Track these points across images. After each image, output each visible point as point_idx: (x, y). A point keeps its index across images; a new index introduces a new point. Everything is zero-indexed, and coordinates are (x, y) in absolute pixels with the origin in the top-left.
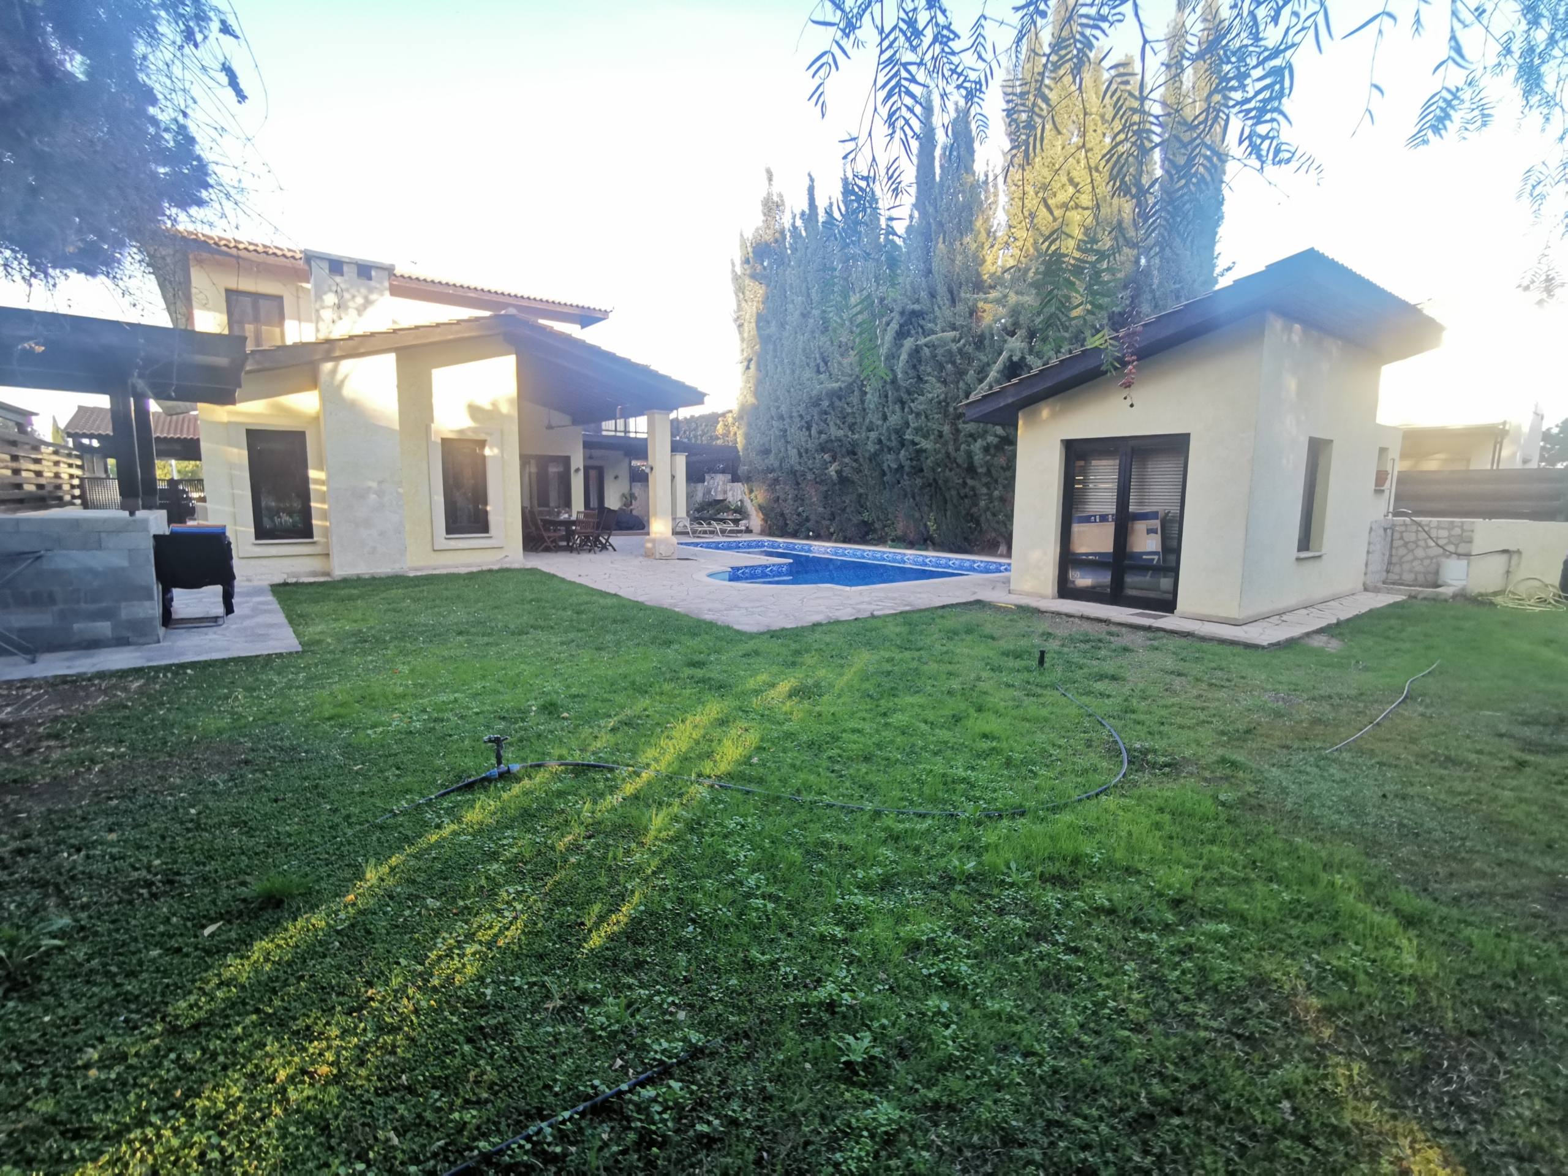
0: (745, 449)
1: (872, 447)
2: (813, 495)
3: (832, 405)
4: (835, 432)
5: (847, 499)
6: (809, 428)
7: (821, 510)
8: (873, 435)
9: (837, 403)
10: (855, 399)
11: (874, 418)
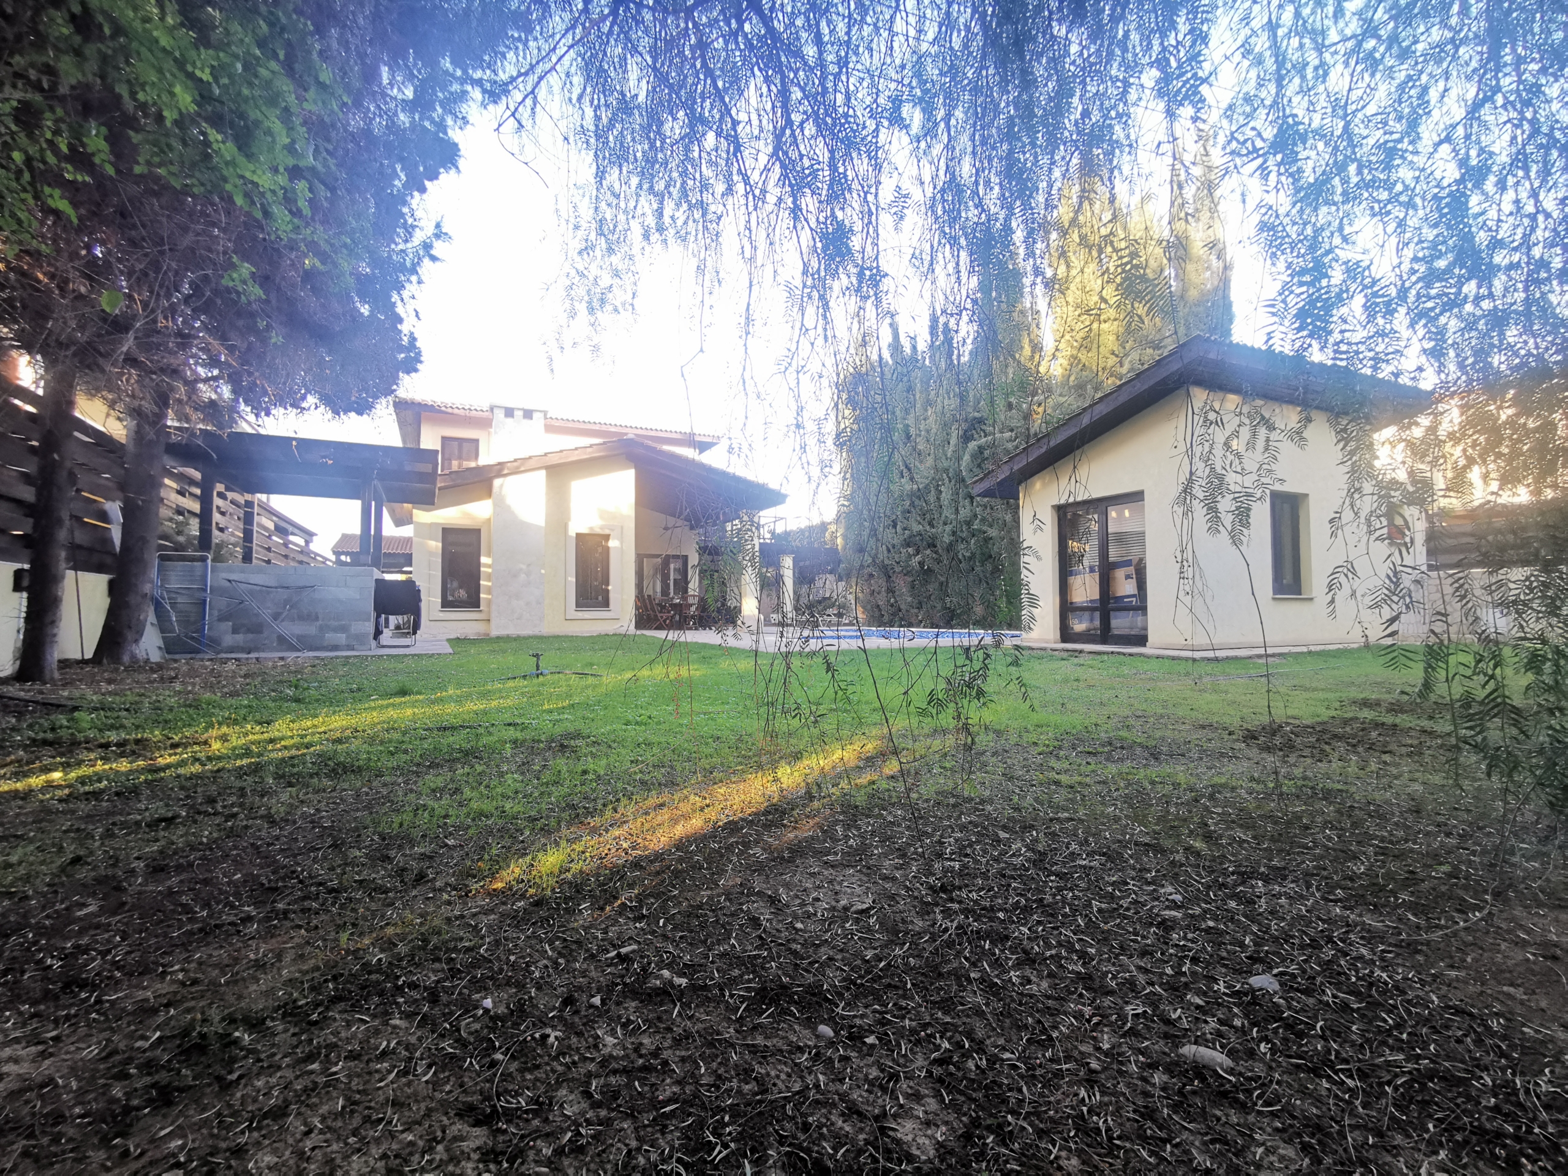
0: (844, 548)
1: (947, 539)
2: (902, 585)
3: (912, 504)
4: (917, 528)
5: (931, 587)
6: (895, 526)
7: (910, 599)
8: (948, 528)
9: (917, 502)
10: (932, 498)
11: (948, 513)
